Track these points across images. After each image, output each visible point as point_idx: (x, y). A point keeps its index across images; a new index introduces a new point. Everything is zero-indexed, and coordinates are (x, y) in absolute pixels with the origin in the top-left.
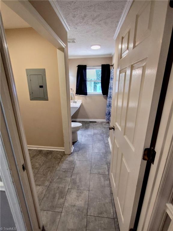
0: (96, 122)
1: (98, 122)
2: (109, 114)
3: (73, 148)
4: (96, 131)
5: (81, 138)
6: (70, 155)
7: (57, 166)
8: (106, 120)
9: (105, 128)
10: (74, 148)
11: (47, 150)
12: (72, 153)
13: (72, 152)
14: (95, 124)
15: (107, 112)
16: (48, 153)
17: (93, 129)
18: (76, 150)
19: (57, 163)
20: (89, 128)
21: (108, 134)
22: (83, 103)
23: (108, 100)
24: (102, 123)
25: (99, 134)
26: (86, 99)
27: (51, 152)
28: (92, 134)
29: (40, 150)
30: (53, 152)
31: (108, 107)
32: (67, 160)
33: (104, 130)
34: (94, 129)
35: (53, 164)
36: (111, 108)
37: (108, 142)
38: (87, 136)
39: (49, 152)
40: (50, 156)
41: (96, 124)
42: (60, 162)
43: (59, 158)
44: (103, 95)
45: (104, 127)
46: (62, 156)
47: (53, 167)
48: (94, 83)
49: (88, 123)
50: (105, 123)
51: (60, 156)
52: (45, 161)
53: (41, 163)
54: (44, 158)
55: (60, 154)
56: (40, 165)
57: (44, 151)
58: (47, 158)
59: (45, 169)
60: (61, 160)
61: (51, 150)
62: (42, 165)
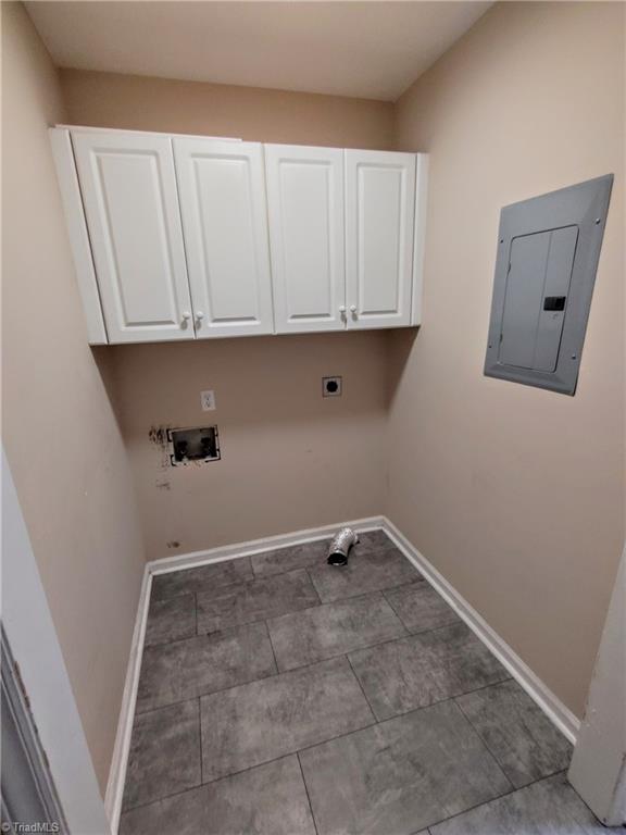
11: (490, 655)
16: (480, 673)
27: (495, 680)
29: (462, 622)
30: (509, 690)
35: (451, 769)
39: (489, 670)
40: (474, 703)
42: (489, 800)
43: (508, 770)
46: (539, 777)
47: (434, 783)
51: (525, 757)
52: (434, 701)
53: (410, 701)
54: (440, 684)
55: (538, 746)
56: (399, 705)
57: (470, 645)
58: (453, 698)
59: (395, 752)
60: (514, 793)
61: (507, 671)
62: (406, 711)
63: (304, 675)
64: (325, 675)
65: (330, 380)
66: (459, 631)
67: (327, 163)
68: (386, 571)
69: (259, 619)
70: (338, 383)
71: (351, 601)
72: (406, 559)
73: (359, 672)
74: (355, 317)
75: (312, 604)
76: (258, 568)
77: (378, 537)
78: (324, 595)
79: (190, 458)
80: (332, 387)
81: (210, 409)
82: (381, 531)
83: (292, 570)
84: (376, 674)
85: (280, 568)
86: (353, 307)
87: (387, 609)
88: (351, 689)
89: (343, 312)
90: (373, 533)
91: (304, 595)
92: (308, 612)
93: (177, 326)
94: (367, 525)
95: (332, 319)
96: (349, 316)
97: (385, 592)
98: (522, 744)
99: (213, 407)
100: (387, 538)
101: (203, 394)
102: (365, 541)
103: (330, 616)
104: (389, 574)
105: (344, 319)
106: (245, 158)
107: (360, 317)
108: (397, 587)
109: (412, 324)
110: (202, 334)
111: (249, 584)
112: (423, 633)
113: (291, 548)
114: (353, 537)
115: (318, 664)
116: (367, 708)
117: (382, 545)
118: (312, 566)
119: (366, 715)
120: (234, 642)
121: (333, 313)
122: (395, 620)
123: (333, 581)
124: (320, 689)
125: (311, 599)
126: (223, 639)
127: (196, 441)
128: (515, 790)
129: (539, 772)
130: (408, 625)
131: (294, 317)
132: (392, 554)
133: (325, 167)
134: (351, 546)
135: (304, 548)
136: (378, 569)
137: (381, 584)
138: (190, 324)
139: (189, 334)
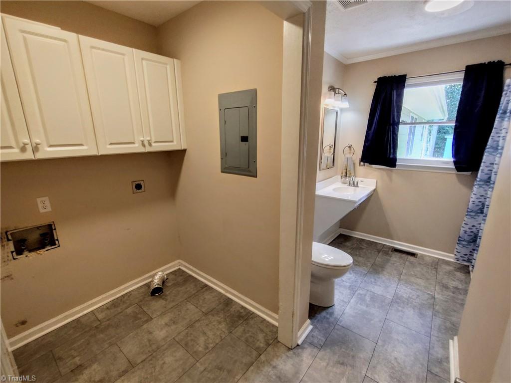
0: (413, 255)
1: (423, 256)
2: (474, 239)
3: (308, 327)
4: (405, 291)
5: (346, 300)
6: (291, 352)
7: (240, 375)
8: (458, 259)
9: (445, 287)
10: (312, 330)
11: (243, 307)
12: (298, 345)
13: (300, 342)
14: (407, 263)
15: (465, 232)
16: (240, 317)
17: (396, 279)
18: (316, 341)
19: (245, 364)
20: (385, 273)
21: (454, 319)
22: (379, 190)
23: (475, 189)
24: (436, 264)
25: (414, 308)
26: (391, 179)
27: (246, 316)
28: (389, 297)
29: (229, 298)
30: (252, 318)
31: (472, 217)
32: (274, 367)
33: (436, 296)
34: (399, 281)
35: (235, 362)
36: (484, 220)
37: (447, 359)
38: (368, 298)
39: (243, 314)
40: (240, 330)
41: (411, 263)
42: (252, 364)
43: (257, 349)
44: (455, 172)
45: (444, 282)
46: (268, 345)
47: (229, 371)
48: (439, 131)
49: (386, 253)
50: (448, 268)
51: (262, 340)
52: (223, 338)
53: (212, 344)
54: (224, 330)
55: (267, 334)
56: (207, 348)
57: (234, 307)
58: (231, 332)
59: (209, 369)
60: (261, 356)
61: (251, 311)
62: (211, 349)
63: (151, 360)
64: (163, 354)
65: (137, 183)
66: (228, 302)
67: (123, 54)
68: (186, 288)
69: (111, 345)
70: (142, 184)
71: (170, 311)
72: (196, 279)
73: (183, 343)
74: (150, 144)
75: (147, 321)
76: (100, 316)
77: (179, 273)
78: (153, 314)
79: (30, 251)
80: (138, 187)
81: (45, 211)
82: (179, 269)
83: (126, 308)
84: (192, 340)
85: (119, 310)
86: (148, 138)
87: (191, 307)
88: (180, 353)
89: (143, 141)
90: (175, 271)
91: (140, 318)
92: (145, 326)
93: (16, 150)
94: (170, 268)
95: (136, 145)
96: (146, 143)
97: (188, 299)
98: (261, 336)
99: (49, 209)
100: (184, 272)
101: (39, 200)
102: (171, 277)
103: (160, 323)
104: (188, 289)
105: (144, 145)
106: (65, 41)
107: (153, 144)
108: (194, 294)
109: (182, 149)
110: (40, 156)
111: (97, 327)
112: (212, 311)
113: (123, 296)
114: (163, 276)
115: (158, 350)
116: (191, 357)
117: (181, 276)
118: (141, 301)
119: (192, 360)
120: (95, 366)
121: (136, 142)
122: (197, 310)
123: (157, 304)
124: (163, 362)
125: (145, 319)
126: (86, 368)
127: (34, 237)
128: (261, 355)
129: (268, 344)
130: (203, 310)
131: (111, 144)
132: (189, 279)
133: (122, 56)
134: (163, 282)
135: (132, 293)
136: (182, 288)
137: (185, 296)
138: (29, 148)
139: (29, 155)
